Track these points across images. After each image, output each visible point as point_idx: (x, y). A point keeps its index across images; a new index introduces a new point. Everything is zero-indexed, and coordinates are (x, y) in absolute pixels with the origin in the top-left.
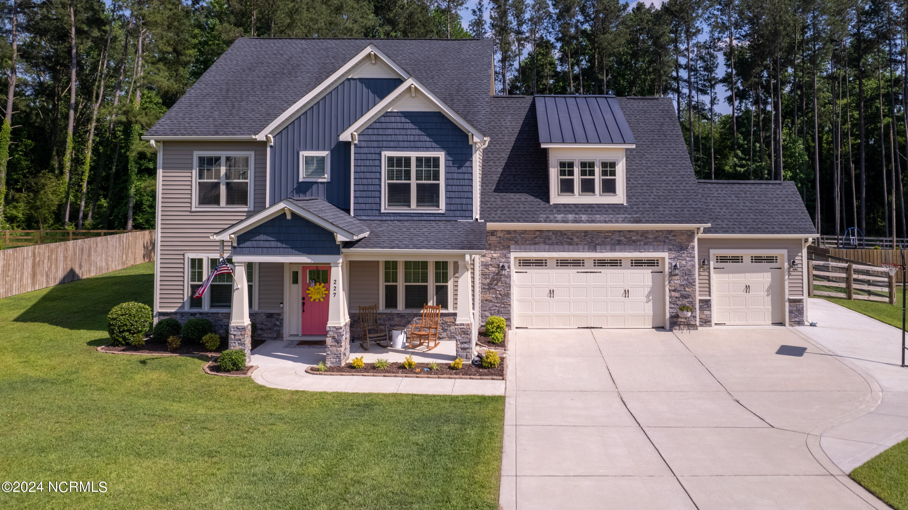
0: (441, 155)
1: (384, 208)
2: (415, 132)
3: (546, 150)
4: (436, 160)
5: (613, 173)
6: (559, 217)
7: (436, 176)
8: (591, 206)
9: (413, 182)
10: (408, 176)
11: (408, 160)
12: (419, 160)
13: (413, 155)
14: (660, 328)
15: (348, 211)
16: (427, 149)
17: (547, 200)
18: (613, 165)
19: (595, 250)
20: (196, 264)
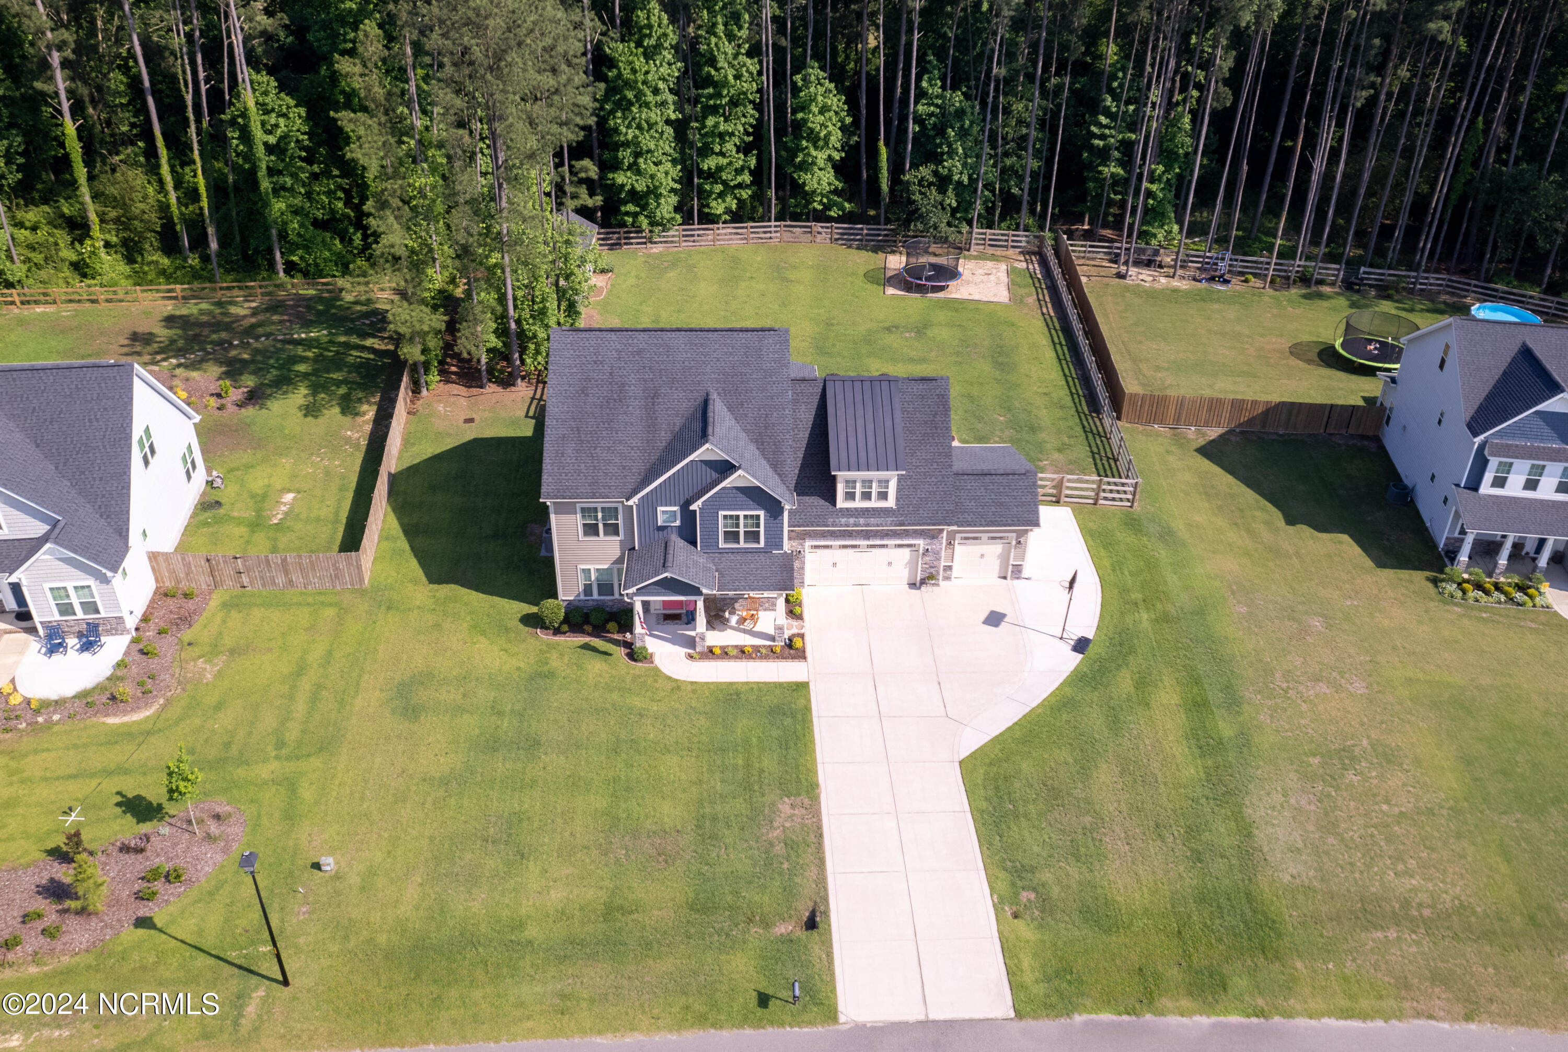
0: (762, 513)
1: (722, 545)
2: (742, 498)
3: (835, 476)
4: (758, 517)
5: (887, 487)
6: (843, 520)
7: (758, 526)
8: (867, 510)
9: (742, 530)
10: (738, 526)
11: (738, 517)
12: (746, 517)
13: (741, 513)
14: (913, 585)
15: (694, 543)
16: (751, 509)
17: (834, 504)
18: (888, 481)
19: (868, 539)
20: (587, 572)
